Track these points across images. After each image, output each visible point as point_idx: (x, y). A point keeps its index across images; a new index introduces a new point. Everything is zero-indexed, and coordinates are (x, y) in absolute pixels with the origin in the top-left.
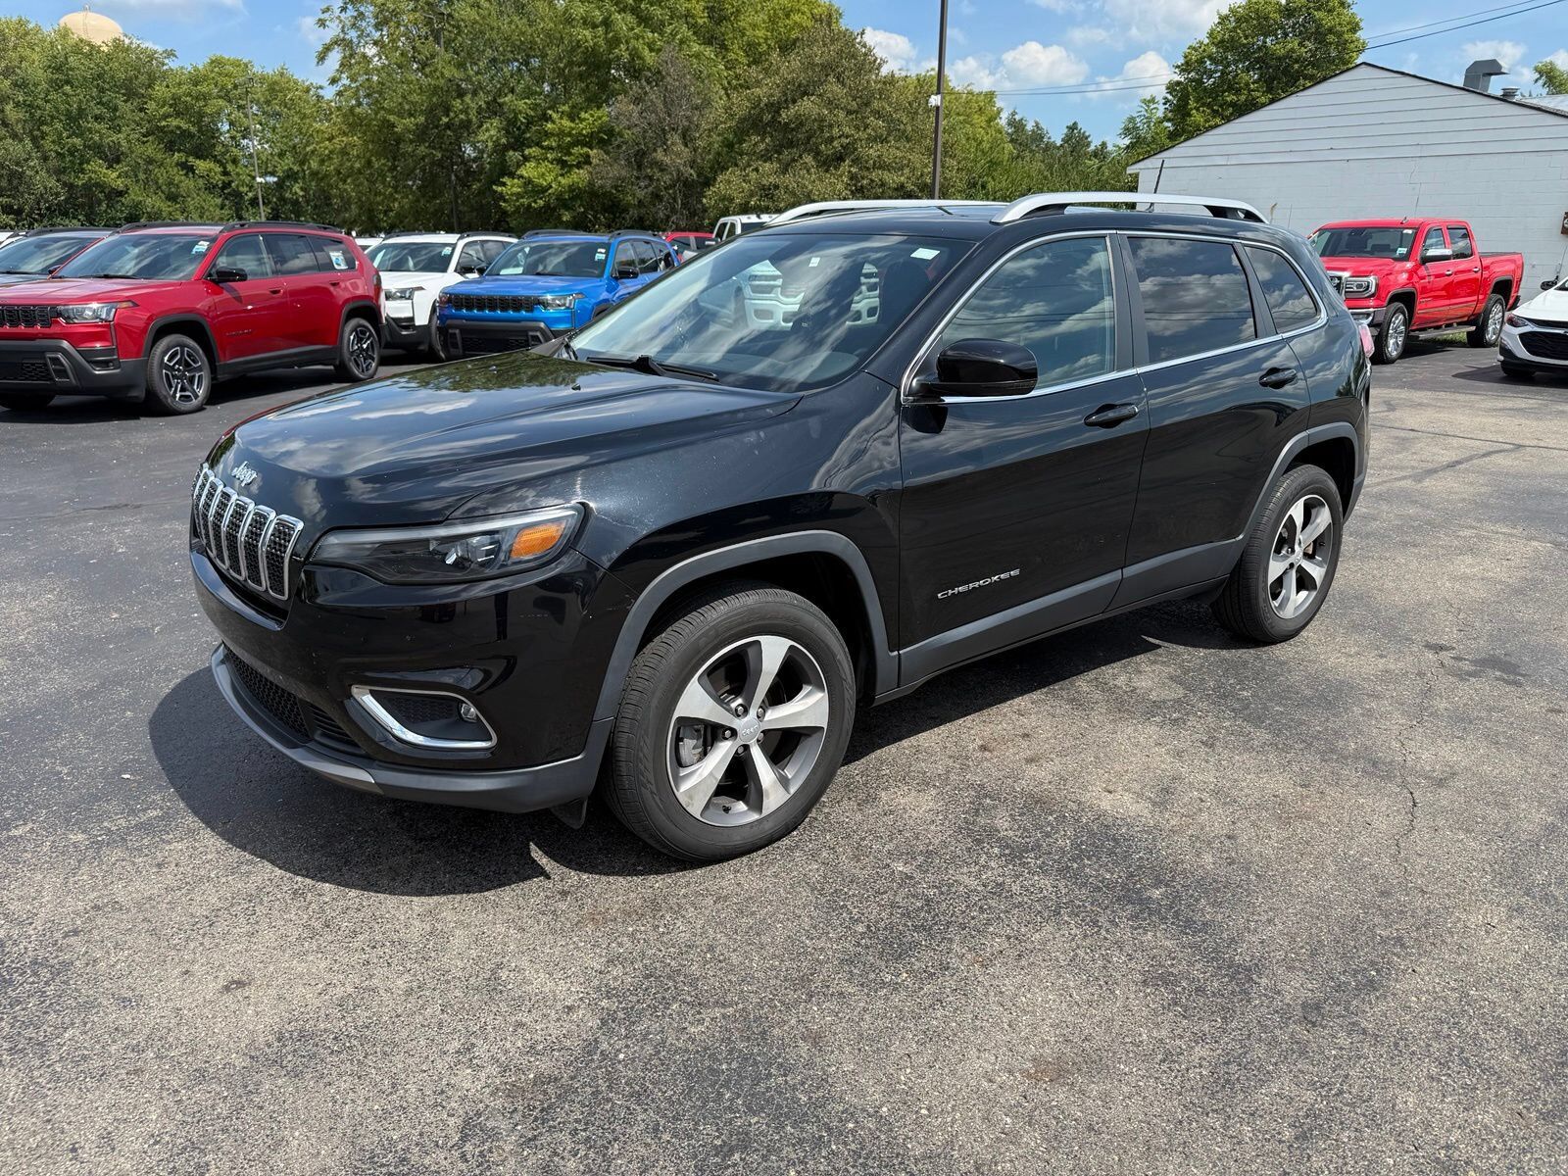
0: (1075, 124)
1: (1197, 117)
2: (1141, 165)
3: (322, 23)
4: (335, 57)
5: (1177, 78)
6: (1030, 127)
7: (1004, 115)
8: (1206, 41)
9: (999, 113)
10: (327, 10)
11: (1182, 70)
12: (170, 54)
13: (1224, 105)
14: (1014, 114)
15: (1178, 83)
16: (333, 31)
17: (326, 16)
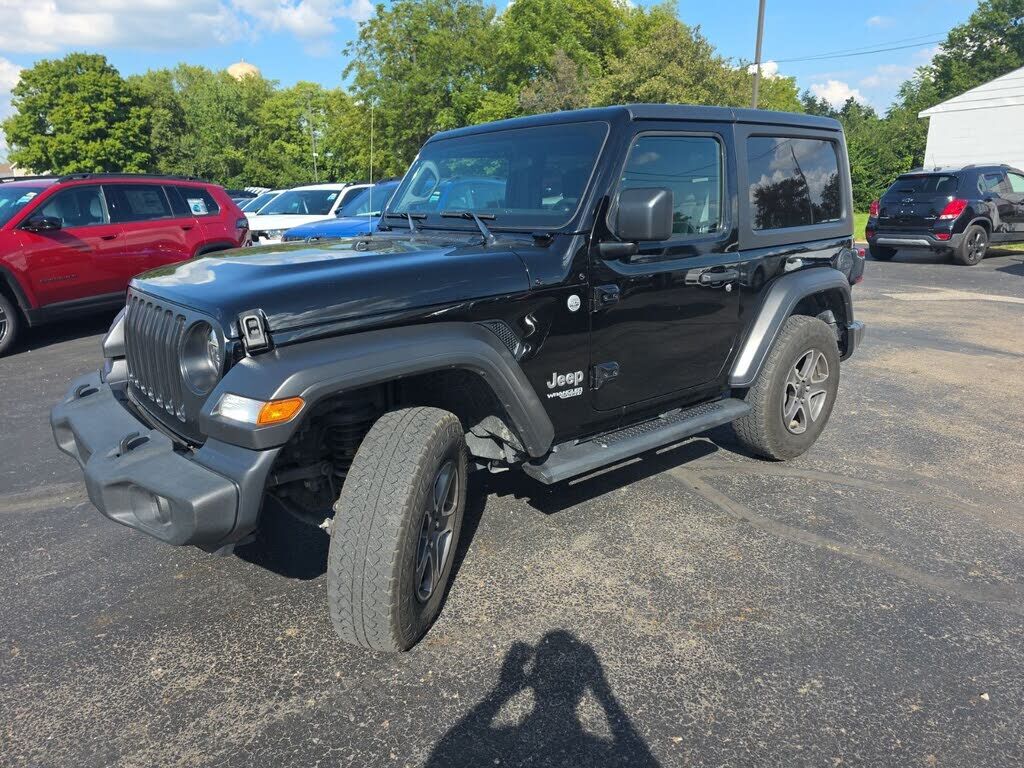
0: (852, 98)
1: (958, 80)
2: (932, 110)
3: (345, 52)
4: (354, 74)
5: (941, 53)
6: (818, 102)
7: (800, 93)
8: (967, 24)
9: (797, 92)
10: (349, 44)
11: (946, 47)
12: (276, 82)
13: (982, 70)
14: (808, 92)
15: (943, 57)
16: (353, 56)
17: (350, 48)
